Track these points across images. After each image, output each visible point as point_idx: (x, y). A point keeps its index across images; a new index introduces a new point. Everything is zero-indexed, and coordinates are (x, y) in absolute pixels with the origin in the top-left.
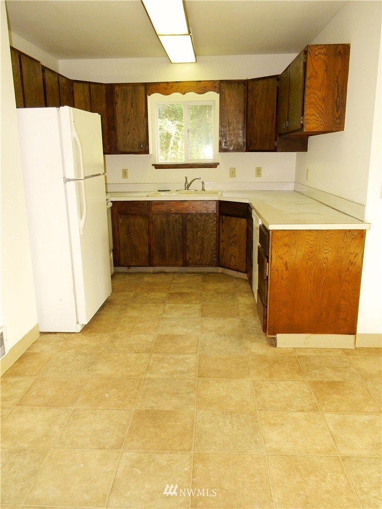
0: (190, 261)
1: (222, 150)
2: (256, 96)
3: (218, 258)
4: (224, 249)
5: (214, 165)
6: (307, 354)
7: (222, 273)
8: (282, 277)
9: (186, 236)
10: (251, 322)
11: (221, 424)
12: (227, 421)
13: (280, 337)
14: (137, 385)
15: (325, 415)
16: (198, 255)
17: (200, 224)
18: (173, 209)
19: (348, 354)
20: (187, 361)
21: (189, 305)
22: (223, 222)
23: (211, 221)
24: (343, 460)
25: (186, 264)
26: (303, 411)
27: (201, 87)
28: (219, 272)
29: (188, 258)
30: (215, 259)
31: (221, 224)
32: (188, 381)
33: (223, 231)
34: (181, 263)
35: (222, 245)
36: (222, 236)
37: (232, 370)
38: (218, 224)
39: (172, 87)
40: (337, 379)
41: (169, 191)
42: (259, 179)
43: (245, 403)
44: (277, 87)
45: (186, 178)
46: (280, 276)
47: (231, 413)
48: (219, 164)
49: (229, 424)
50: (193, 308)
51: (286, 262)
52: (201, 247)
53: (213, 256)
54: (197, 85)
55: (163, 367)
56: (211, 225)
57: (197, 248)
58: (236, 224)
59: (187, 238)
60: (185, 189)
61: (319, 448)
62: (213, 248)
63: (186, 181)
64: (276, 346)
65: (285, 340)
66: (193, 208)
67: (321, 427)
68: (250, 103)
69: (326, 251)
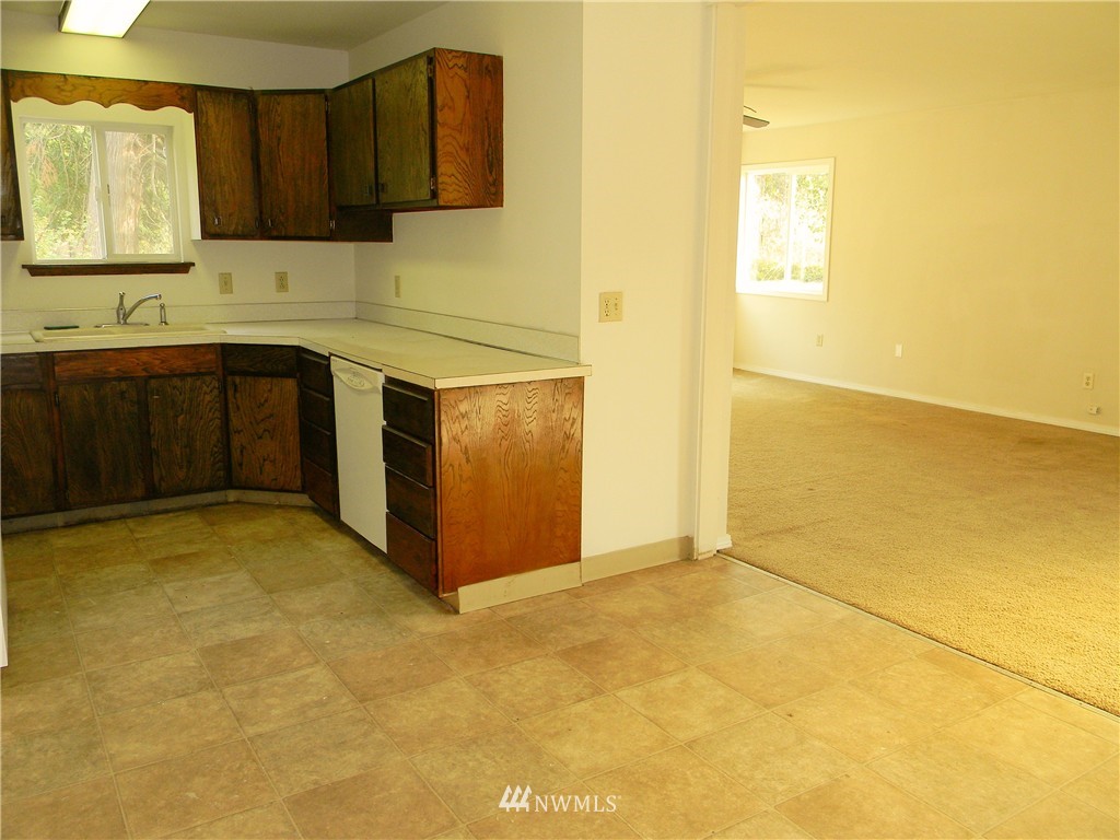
0: (163, 484)
1: (207, 234)
2: (279, 127)
3: (228, 469)
4: (243, 448)
5: (182, 268)
6: (518, 612)
7: (238, 502)
8: (461, 476)
9: (149, 429)
10: (377, 582)
11: (471, 764)
12: (479, 756)
13: (465, 592)
14: (244, 755)
15: (618, 694)
16: (181, 468)
17: (181, 398)
18: (112, 369)
19: (577, 596)
20: (311, 680)
21: (218, 577)
22: (236, 390)
23: (208, 390)
24: (691, 747)
25: (152, 493)
26: (582, 699)
27: (149, 96)
28: (231, 499)
29: (156, 478)
30: (222, 473)
31: (230, 393)
32: (346, 715)
33: (238, 408)
34: (139, 491)
35: (236, 441)
36: (235, 422)
37: (415, 672)
38: (222, 395)
39: (75, 87)
40: (593, 638)
41: (77, 327)
42: (282, 296)
43: (483, 719)
44: (327, 112)
45: (122, 297)
46: (457, 477)
47: (474, 741)
48: (193, 264)
49: (484, 760)
50: (232, 580)
51: (466, 447)
52: (188, 450)
53: (217, 466)
54: (140, 88)
55: (270, 707)
56: (208, 398)
57: (178, 453)
58: (270, 391)
59: (152, 431)
60: (119, 322)
61: (646, 744)
62: (216, 449)
63: (121, 303)
64: (457, 612)
65: (474, 597)
66: (163, 362)
67: (626, 714)
68: (263, 137)
69: (528, 420)
